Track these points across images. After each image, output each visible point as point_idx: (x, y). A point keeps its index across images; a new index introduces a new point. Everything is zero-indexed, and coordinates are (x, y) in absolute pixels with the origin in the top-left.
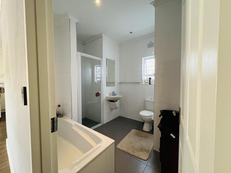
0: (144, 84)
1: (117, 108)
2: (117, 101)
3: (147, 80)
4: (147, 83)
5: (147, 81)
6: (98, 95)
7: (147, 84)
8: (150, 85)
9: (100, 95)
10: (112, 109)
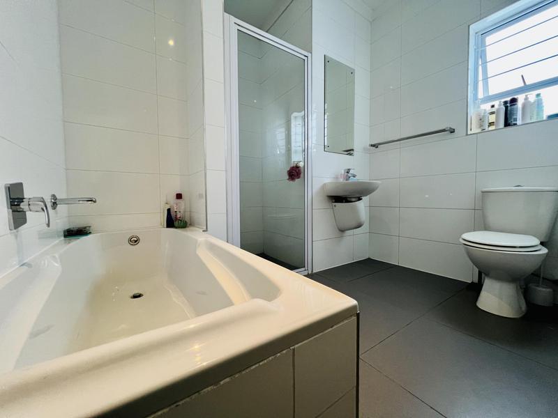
0: (479, 130)
1: (359, 226)
2: (360, 199)
3: (493, 113)
4: (491, 124)
5: (492, 118)
6: (295, 173)
7: (492, 128)
8: (509, 129)
9: (302, 175)
10: (342, 231)
